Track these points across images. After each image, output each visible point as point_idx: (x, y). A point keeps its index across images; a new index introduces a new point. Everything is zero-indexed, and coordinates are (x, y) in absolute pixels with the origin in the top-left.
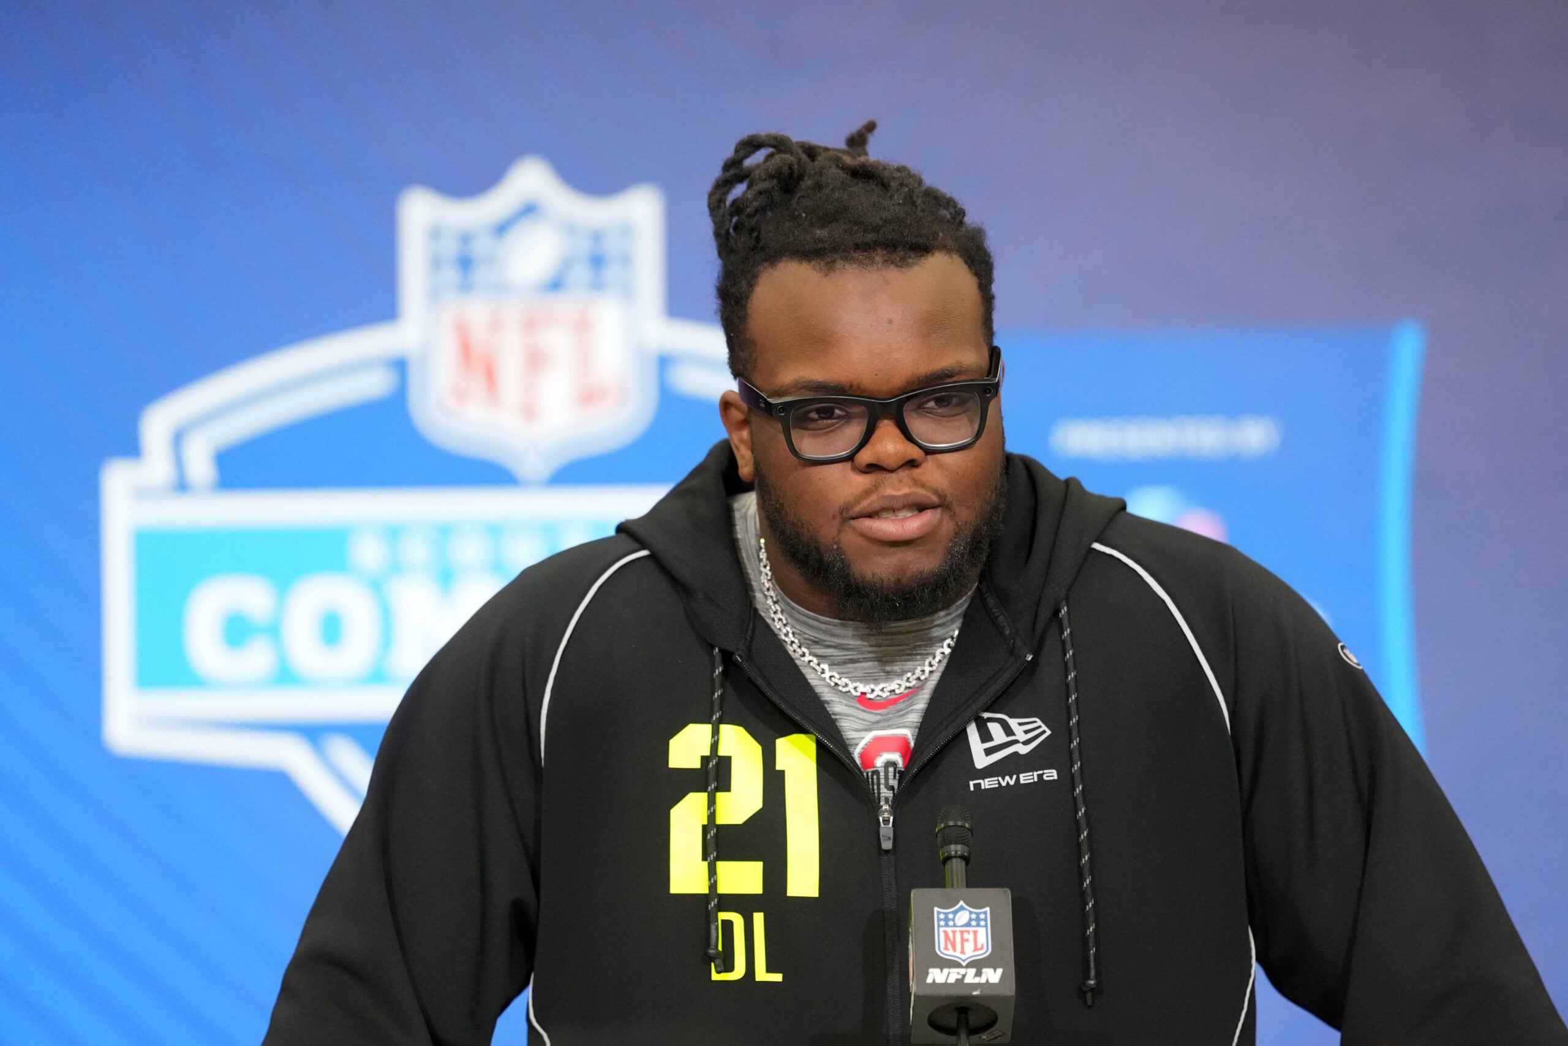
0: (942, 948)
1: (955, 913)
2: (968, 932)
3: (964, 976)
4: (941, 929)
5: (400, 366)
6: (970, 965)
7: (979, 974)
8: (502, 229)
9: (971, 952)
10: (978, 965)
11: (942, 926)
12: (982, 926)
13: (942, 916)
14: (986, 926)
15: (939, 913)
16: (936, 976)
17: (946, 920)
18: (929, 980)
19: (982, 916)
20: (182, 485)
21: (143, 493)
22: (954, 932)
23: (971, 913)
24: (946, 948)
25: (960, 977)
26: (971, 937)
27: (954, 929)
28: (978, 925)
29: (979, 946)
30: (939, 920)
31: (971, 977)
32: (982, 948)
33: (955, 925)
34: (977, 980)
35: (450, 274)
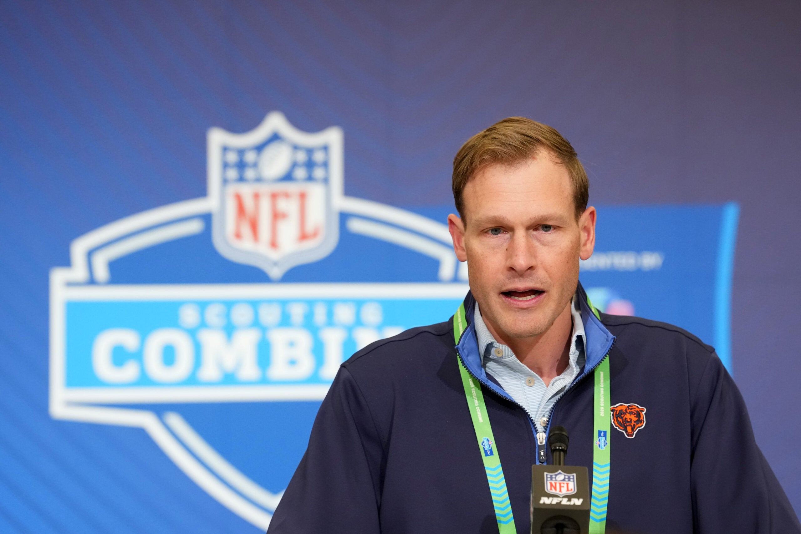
0: (548, 488)
1: (556, 475)
2: (564, 483)
3: (561, 501)
4: (548, 482)
5: (207, 218)
6: (565, 497)
7: (569, 500)
8: (260, 148)
9: (564, 491)
10: (569, 497)
11: (549, 480)
12: (572, 481)
13: (549, 476)
14: (574, 481)
15: (547, 475)
16: (545, 500)
17: (551, 478)
18: (542, 502)
19: (572, 477)
20: (92, 281)
21: (71, 284)
22: (556, 483)
23: (565, 475)
24: (551, 489)
25: (558, 502)
26: (565, 486)
27: (556, 482)
28: (569, 480)
29: (570, 489)
30: (547, 478)
31: (565, 502)
32: (571, 490)
33: (556, 480)
34: (568, 503)
35: (232, 174)
